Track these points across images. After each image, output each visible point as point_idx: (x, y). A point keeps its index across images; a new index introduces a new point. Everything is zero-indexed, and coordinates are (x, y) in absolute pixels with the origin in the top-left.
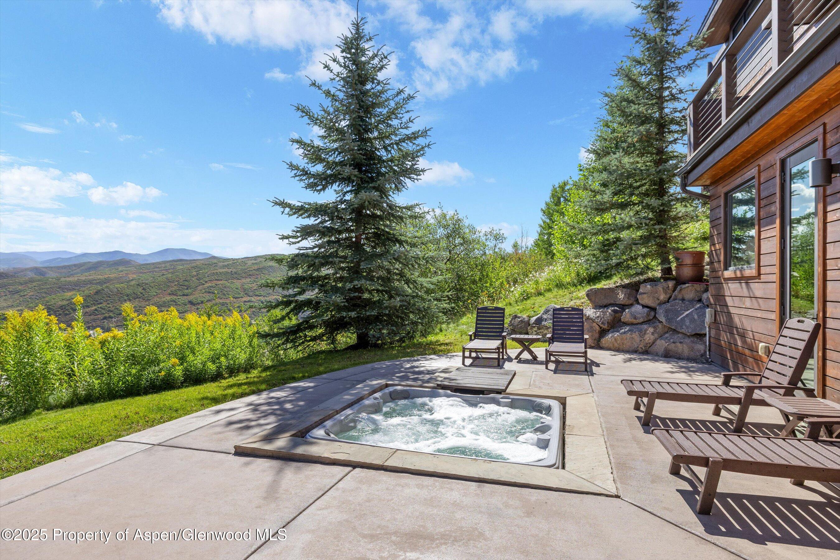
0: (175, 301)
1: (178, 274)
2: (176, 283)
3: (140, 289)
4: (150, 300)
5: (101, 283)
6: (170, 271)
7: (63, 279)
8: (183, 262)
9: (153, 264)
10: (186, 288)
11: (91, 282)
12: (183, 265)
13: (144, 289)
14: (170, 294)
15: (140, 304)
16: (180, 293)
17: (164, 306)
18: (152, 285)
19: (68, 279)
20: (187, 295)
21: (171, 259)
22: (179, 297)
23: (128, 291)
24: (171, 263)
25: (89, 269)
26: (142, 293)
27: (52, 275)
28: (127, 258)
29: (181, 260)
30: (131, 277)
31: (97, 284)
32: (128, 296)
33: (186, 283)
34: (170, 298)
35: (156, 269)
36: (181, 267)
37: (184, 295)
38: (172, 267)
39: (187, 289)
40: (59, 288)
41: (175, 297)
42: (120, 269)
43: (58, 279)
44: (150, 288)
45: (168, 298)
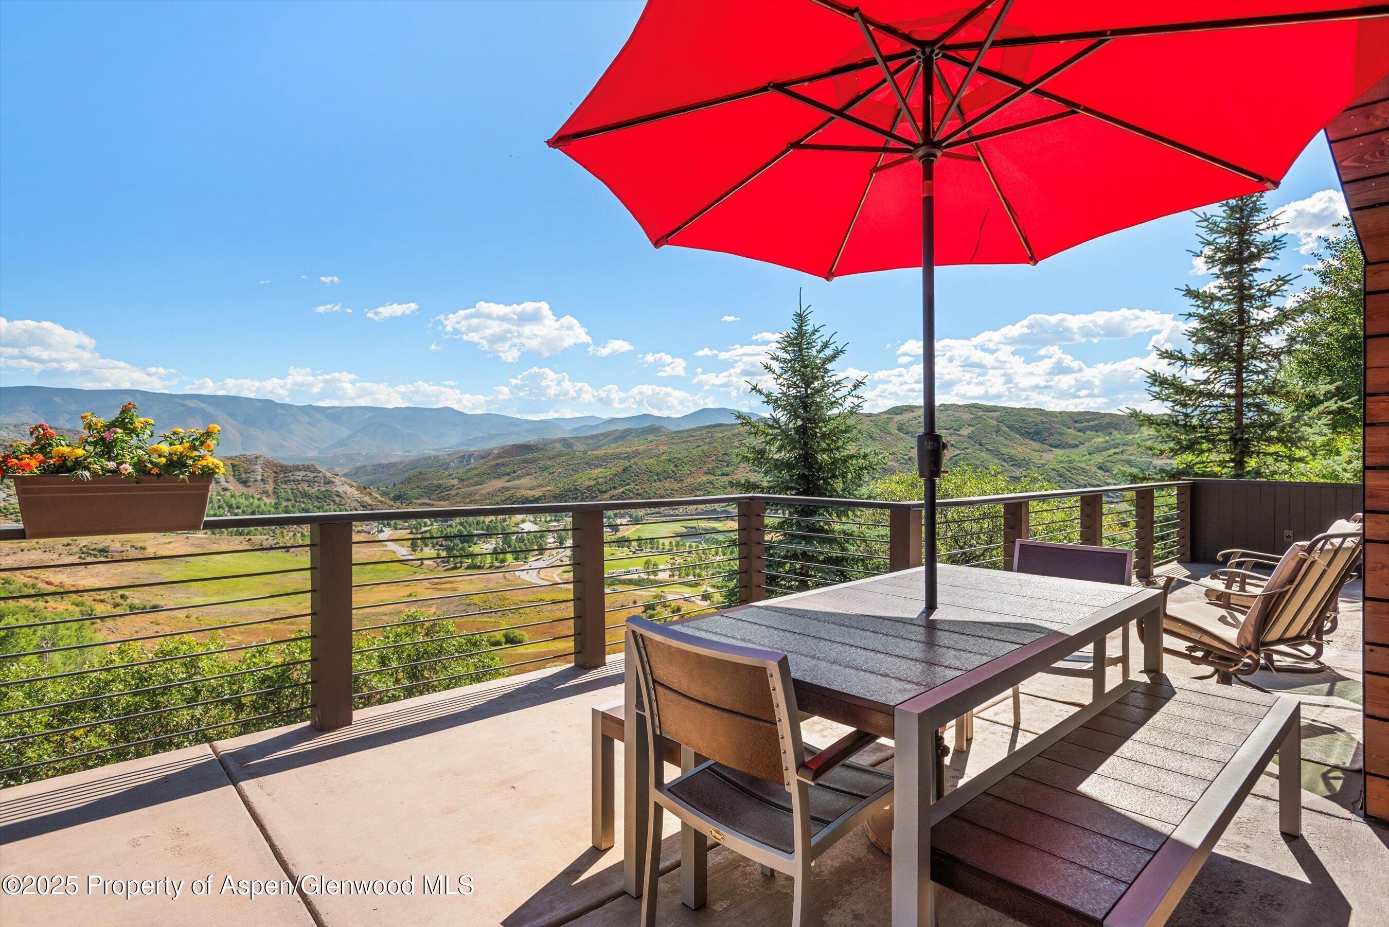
0: (712, 483)
1: (715, 444)
2: (713, 458)
3: (672, 466)
4: (683, 480)
5: (628, 458)
6: (706, 441)
7: (589, 453)
8: (723, 428)
9: (687, 431)
10: (725, 464)
11: (618, 456)
12: (722, 432)
13: (676, 466)
14: (706, 473)
15: (671, 486)
16: (718, 472)
17: (699, 490)
18: (685, 460)
19: (595, 453)
20: (727, 475)
21: (708, 423)
22: (717, 478)
23: (658, 469)
24: (708, 430)
25: (617, 439)
26: (673, 472)
27: (579, 447)
28: (658, 424)
29: (720, 425)
30: (662, 448)
31: (624, 459)
32: (658, 474)
33: (726, 458)
34: (706, 478)
35: (690, 439)
36: (720, 435)
37: (723, 475)
38: (709, 435)
39: (728, 466)
40: (586, 464)
41: (713, 477)
42: (649, 439)
43: (585, 452)
44: (683, 464)
45: (704, 478)
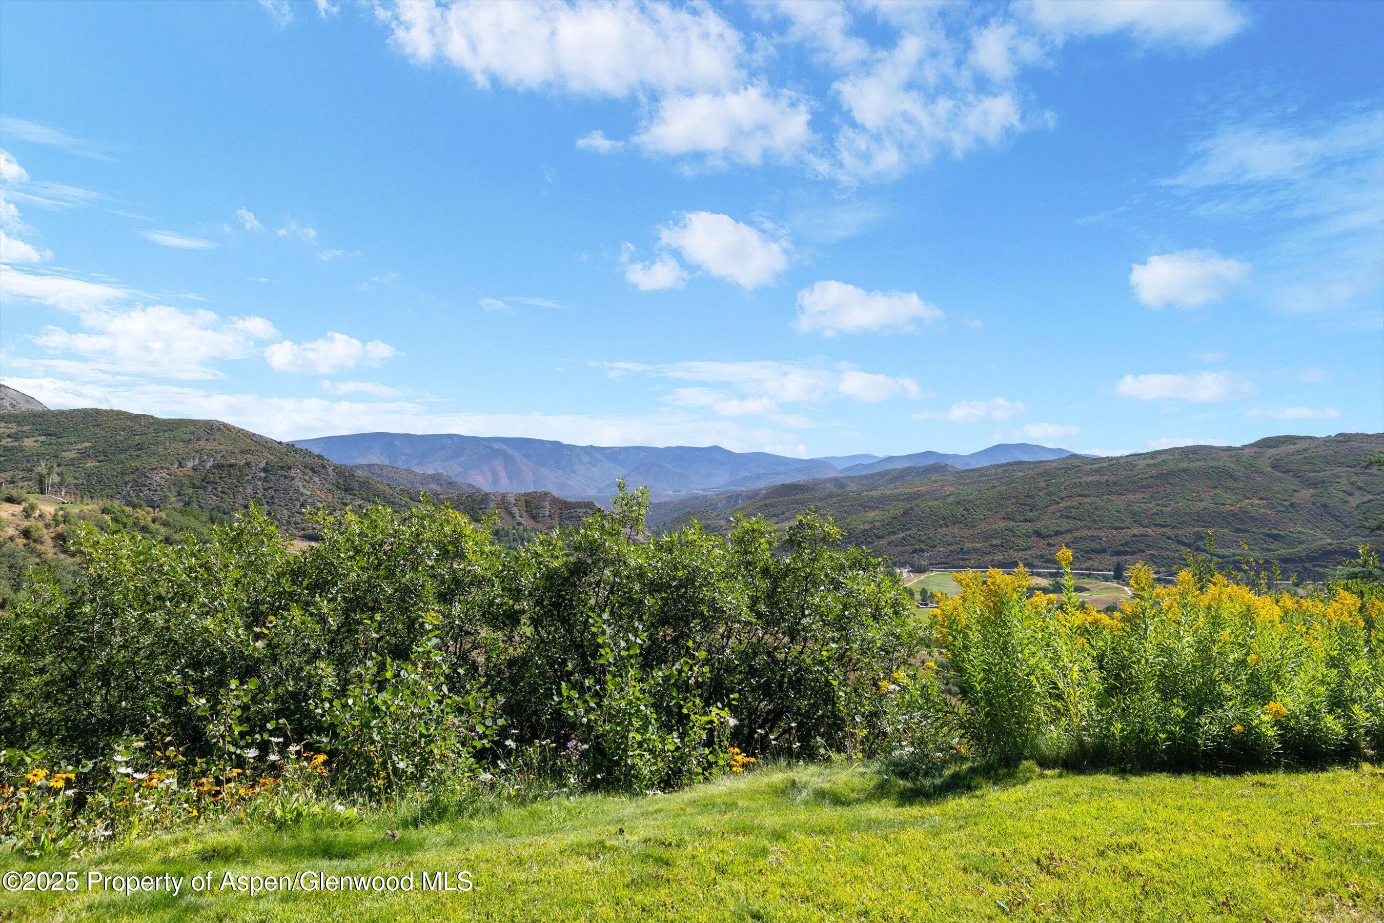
0: (1012, 531)
1: (1016, 485)
2: (1014, 500)
3: (961, 510)
4: (974, 526)
5: (909, 499)
6: (1003, 481)
7: (864, 494)
8: (1024, 466)
9: (978, 469)
10: (1029, 508)
11: (896, 498)
12: (1023, 470)
13: (966, 509)
14: (1004, 518)
15: (961, 533)
16: (1019, 517)
17: (995, 538)
18: (978, 503)
19: (870, 493)
20: (1031, 521)
21: (1004, 461)
22: (1019, 524)
23: (945, 513)
24: (1005, 468)
25: (894, 479)
26: (963, 516)
27: (853, 487)
28: (943, 462)
29: (1021, 463)
30: (949, 489)
31: (904, 500)
32: (944, 519)
33: (1029, 501)
34: (1004, 524)
35: (983, 478)
36: (1021, 474)
37: (1026, 521)
38: (1007, 474)
39: (1031, 510)
40: (861, 505)
41: (1012, 524)
42: (933, 479)
43: (859, 493)
44: (975, 508)
45: (1002, 524)
